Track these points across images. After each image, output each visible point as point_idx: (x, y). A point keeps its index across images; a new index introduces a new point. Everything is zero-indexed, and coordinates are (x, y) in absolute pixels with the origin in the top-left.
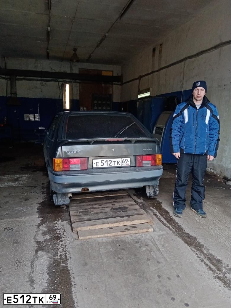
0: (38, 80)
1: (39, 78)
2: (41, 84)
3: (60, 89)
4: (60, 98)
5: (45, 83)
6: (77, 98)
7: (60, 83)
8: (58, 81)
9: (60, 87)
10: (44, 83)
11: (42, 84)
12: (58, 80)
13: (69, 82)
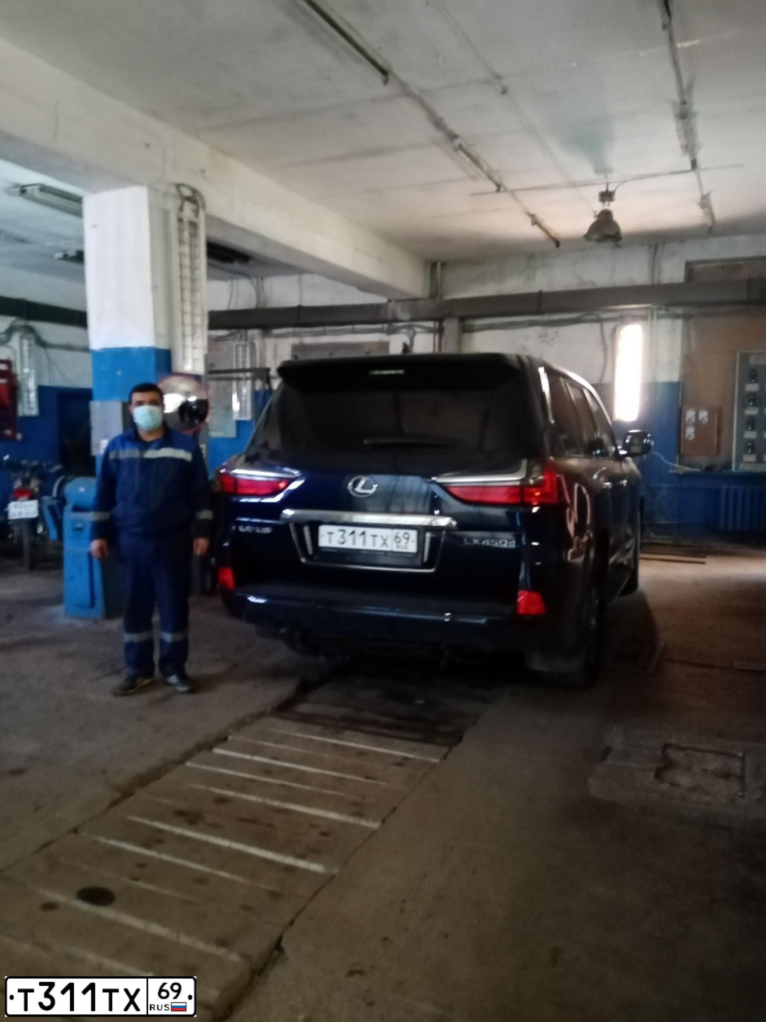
0: (532, 324)
1: (536, 318)
2: (540, 336)
3: (606, 349)
4: (606, 379)
5: (556, 332)
6: (671, 374)
7: (608, 327)
8: (600, 321)
9: (608, 341)
11: (545, 336)
12: (603, 316)
13: (644, 318)
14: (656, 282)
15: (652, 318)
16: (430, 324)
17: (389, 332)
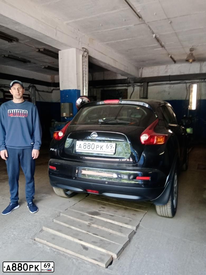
0: (167, 84)
1: (168, 82)
2: (169, 87)
3: (187, 91)
4: (187, 99)
5: (174, 86)
7: (188, 85)
8: (186, 83)
9: (188, 89)
10: (172, 86)
11: (171, 87)
13: (198, 82)
14: (201, 73)
15: (200, 82)
16: (139, 84)
17: (128, 86)
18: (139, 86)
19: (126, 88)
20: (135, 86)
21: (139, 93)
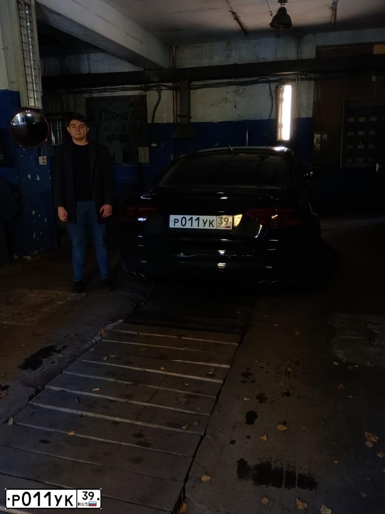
0: (230, 84)
1: (232, 80)
2: (235, 92)
3: (272, 99)
5: (244, 89)
7: (273, 85)
8: (269, 82)
9: (274, 94)
10: (241, 88)
11: (238, 91)
12: (270, 79)
13: (293, 80)
14: (300, 58)
15: (298, 80)
16: (171, 84)
17: (145, 90)
18: (169, 88)
19: (143, 93)
20: (163, 88)
21: (172, 105)
